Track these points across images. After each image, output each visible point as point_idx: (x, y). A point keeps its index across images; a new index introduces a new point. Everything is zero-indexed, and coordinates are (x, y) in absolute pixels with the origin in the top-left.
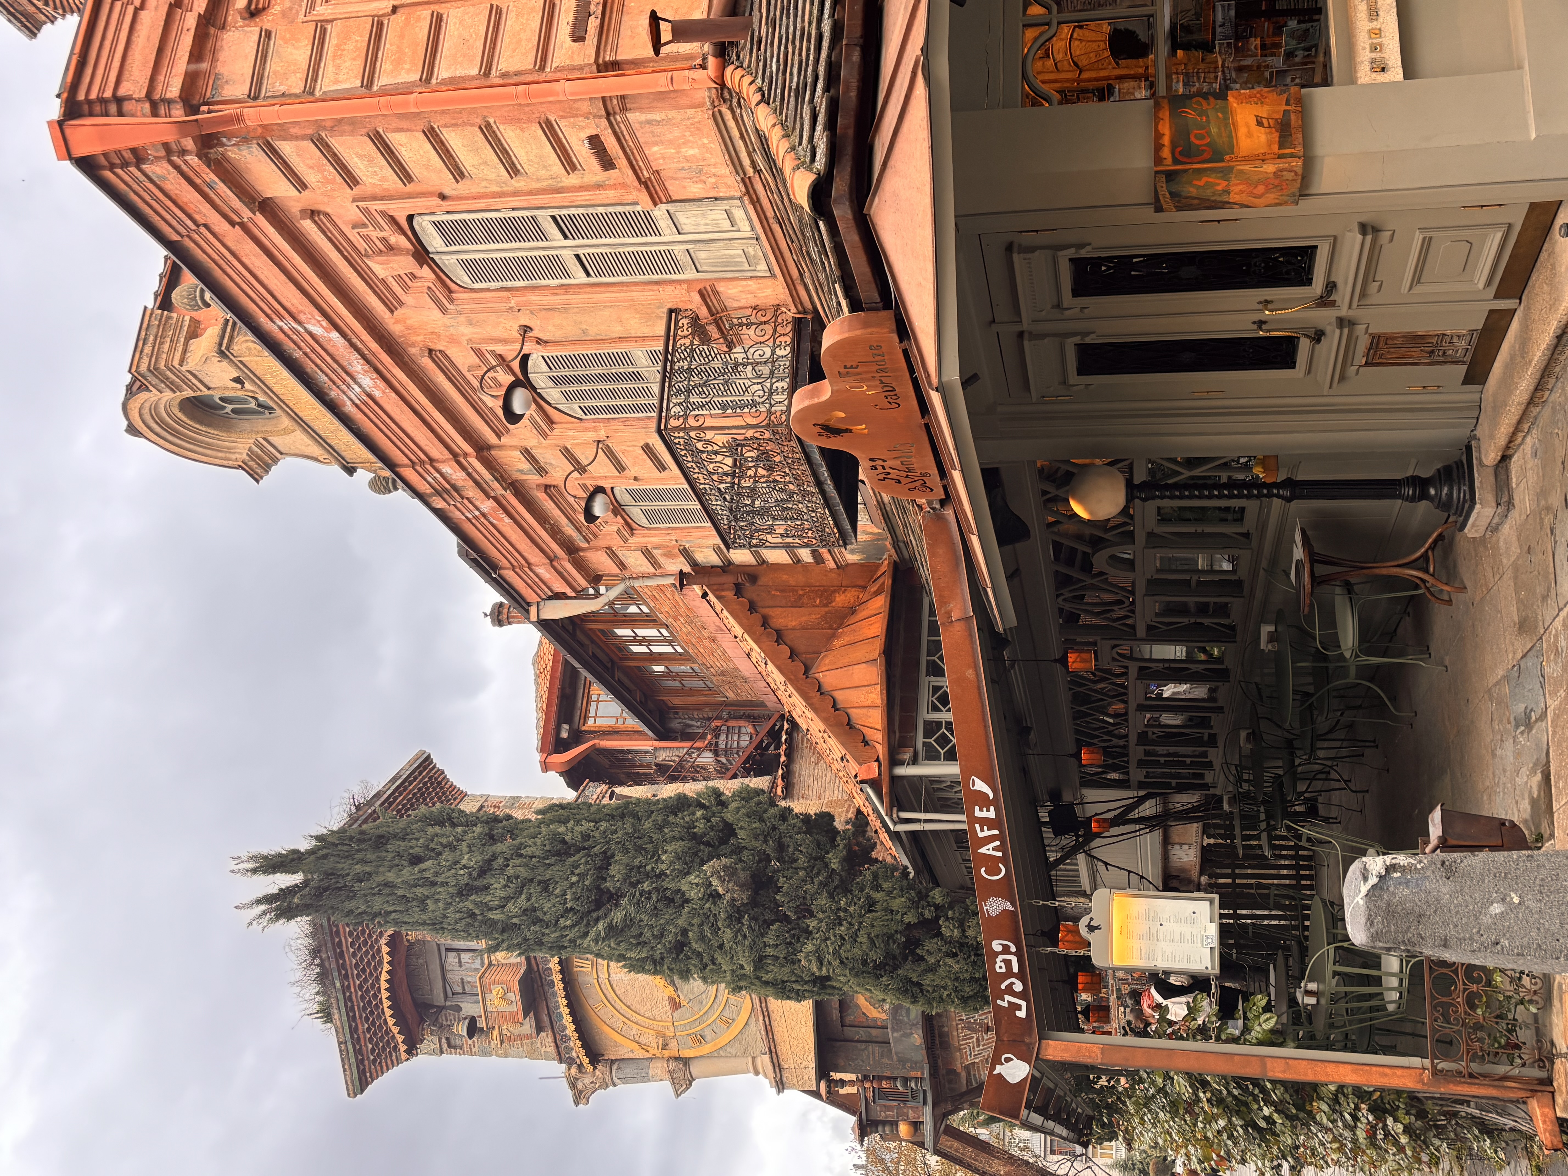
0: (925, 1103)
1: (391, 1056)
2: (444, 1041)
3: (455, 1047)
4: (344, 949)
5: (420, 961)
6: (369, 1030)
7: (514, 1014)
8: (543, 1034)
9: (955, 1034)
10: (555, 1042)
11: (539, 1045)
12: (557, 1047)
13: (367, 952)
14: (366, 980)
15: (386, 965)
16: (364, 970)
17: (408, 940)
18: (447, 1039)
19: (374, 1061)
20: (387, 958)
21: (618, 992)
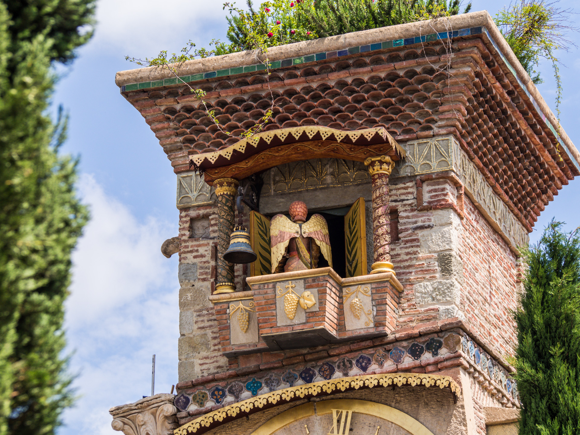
1: (177, 135)
2: (202, 212)
3: (191, 228)
4: (352, 70)
5: (329, 179)
6: (222, 104)
7: (270, 321)
8: (223, 361)
10: (214, 380)
11: (204, 354)
12: (204, 383)
13: (344, 102)
14: (300, 100)
15: (344, 133)
16: (315, 97)
17: (372, 164)
18: (206, 217)
19: (172, 111)
20: (354, 134)
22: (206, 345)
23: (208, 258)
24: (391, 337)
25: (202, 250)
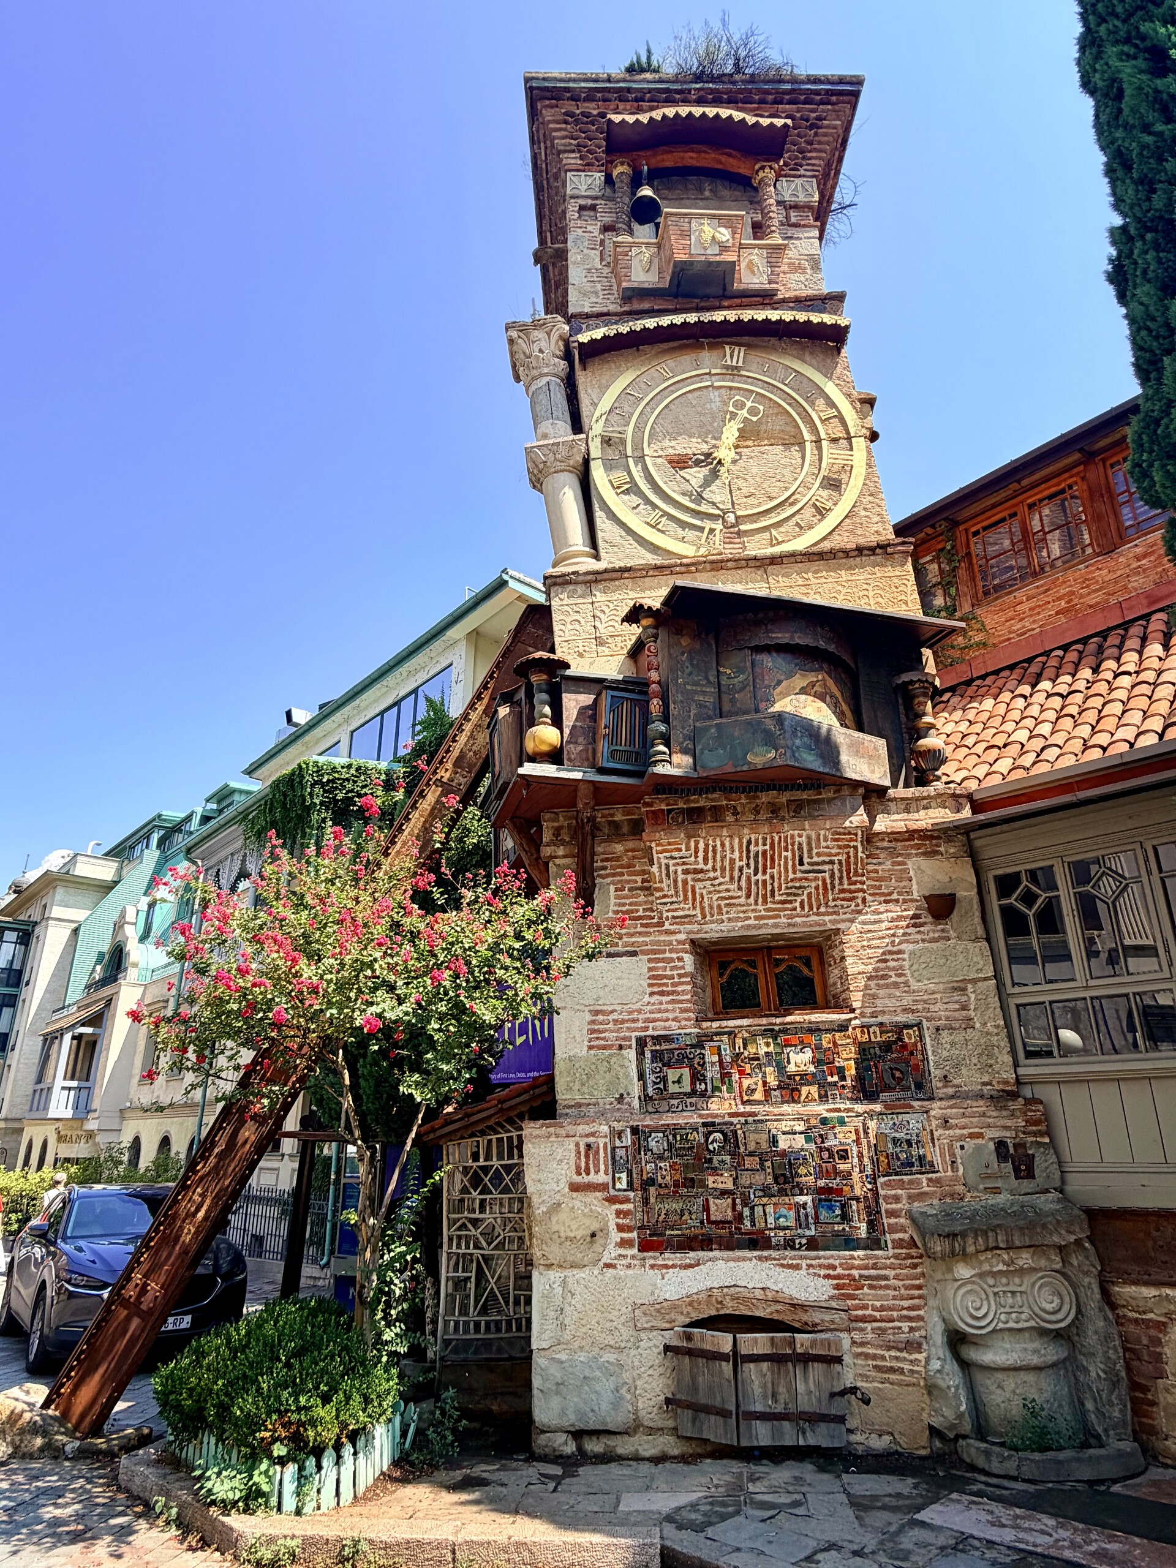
0: (602, 771)
1: (572, 138)
2: (590, 202)
3: (579, 213)
5: (707, 193)
7: (684, 249)
9: (725, 832)
10: (608, 314)
17: (763, 168)
18: (593, 208)
21: (689, 396)
22: (596, 293)
23: (596, 234)
24: (780, 296)
25: (590, 228)
